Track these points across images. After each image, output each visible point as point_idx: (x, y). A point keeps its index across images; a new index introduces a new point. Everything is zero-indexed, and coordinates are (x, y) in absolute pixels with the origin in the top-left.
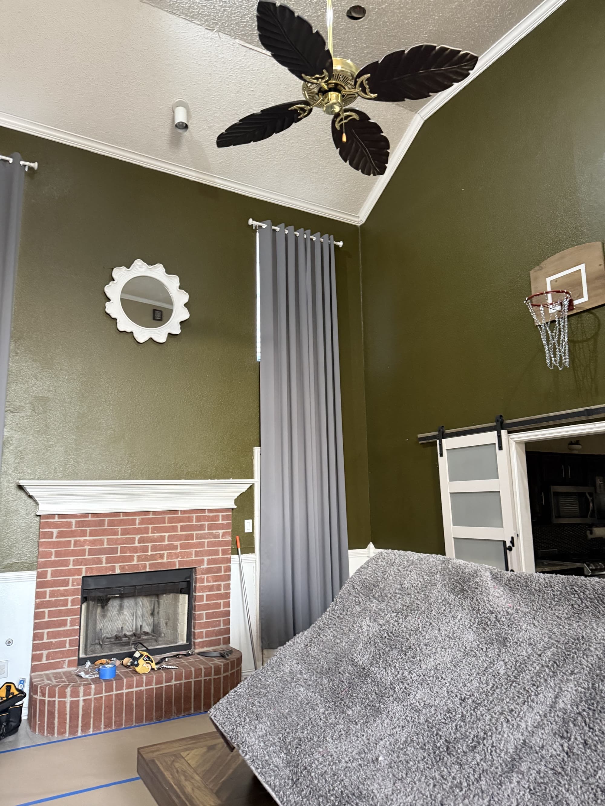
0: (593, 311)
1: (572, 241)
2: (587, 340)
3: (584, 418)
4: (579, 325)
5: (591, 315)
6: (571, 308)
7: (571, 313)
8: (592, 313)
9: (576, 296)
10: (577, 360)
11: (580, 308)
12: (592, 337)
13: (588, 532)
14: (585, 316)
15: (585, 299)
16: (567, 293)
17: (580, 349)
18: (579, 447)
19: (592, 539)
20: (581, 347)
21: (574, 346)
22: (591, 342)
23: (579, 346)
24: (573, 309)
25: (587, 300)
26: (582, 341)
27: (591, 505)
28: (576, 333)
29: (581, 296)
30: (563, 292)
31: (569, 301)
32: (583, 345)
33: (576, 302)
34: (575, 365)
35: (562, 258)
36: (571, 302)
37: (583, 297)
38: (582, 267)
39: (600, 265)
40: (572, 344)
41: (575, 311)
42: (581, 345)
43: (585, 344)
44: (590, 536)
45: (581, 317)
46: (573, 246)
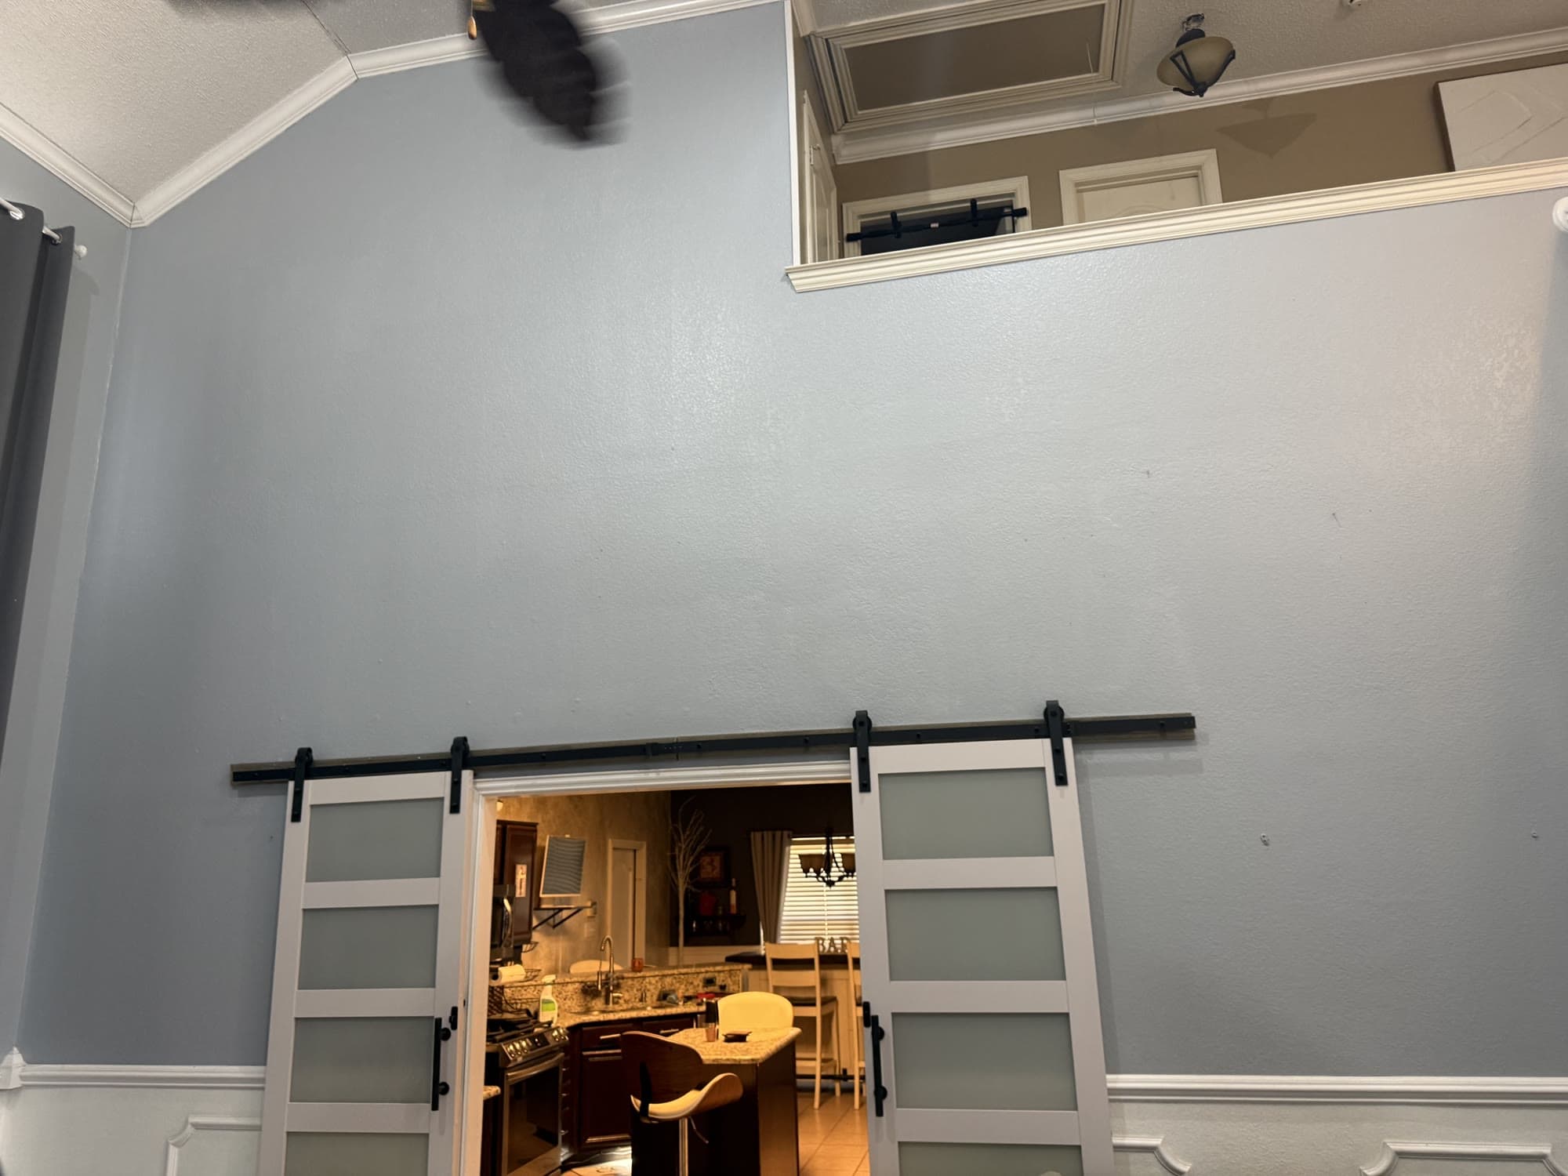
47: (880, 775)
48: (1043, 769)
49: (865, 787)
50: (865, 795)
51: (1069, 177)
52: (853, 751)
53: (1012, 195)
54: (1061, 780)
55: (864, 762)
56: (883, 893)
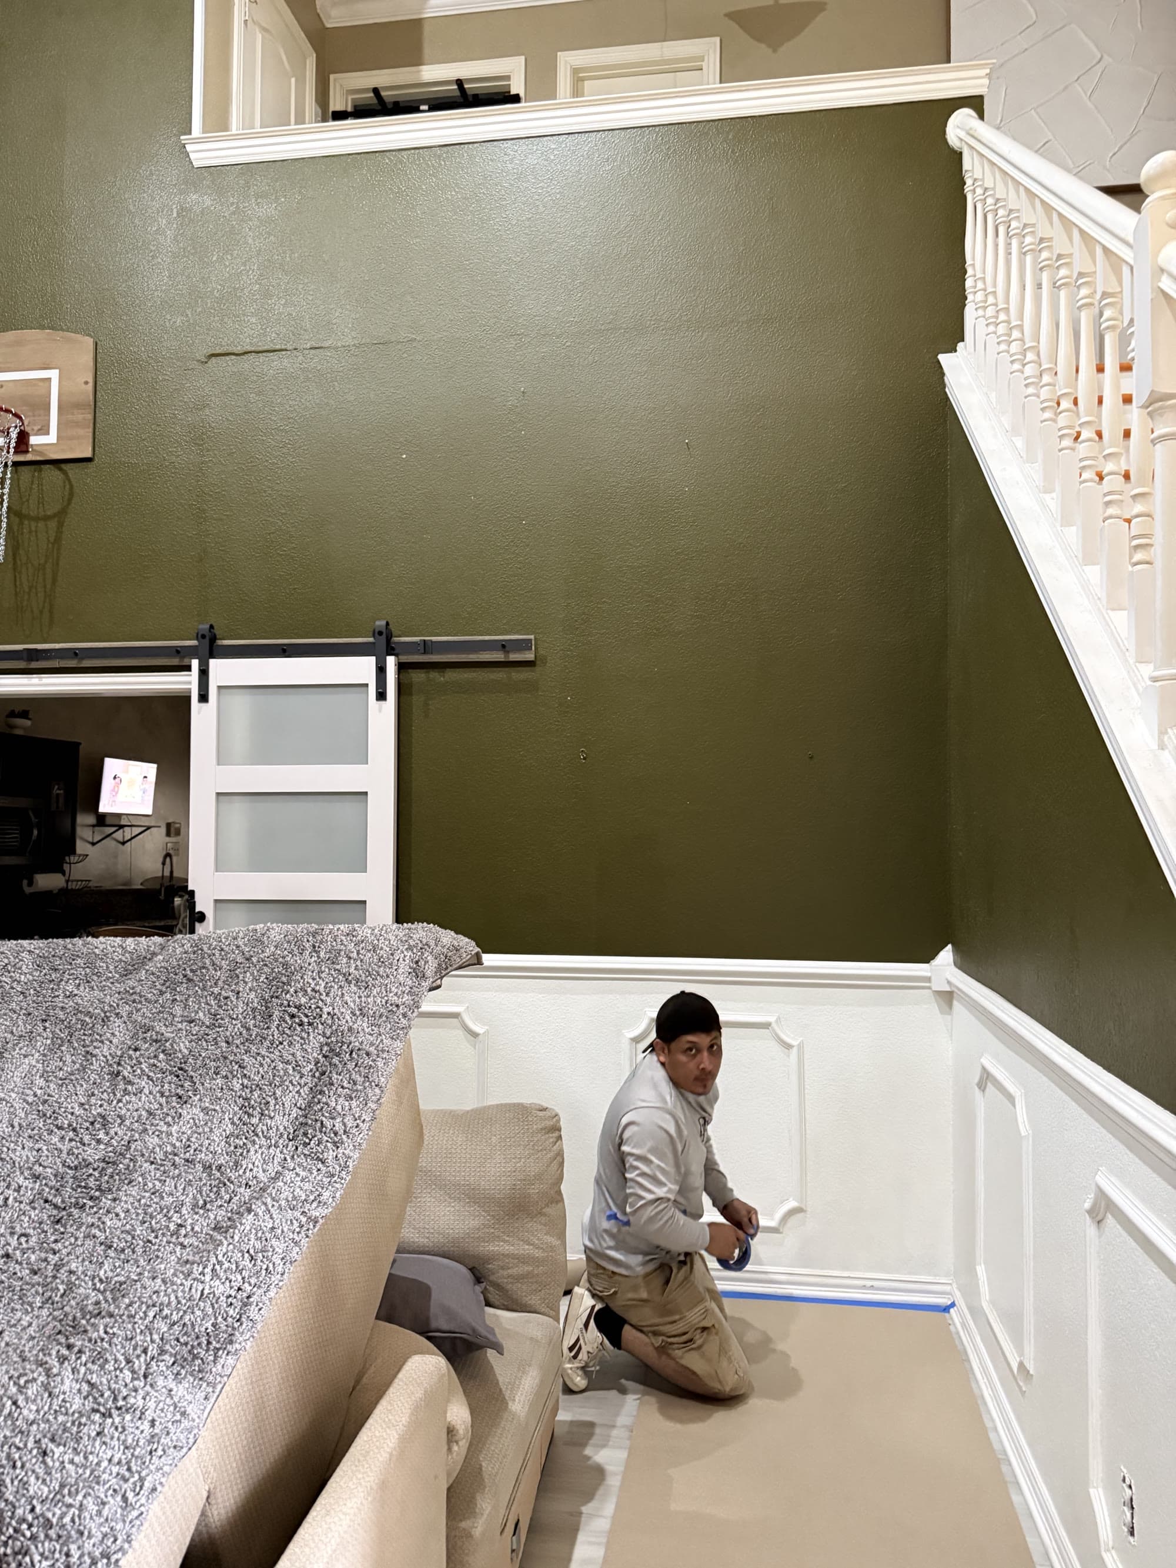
0: (63, 466)
1: (41, 316)
2: (47, 518)
3: (22, 665)
4: (35, 486)
5: (58, 472)
6: (23, 447)
7: (21, 458)
8: (60, 469)
9: (36, 428)
10: (21, 552)
11: (40, 453)
12: (54, 516)
13: (25, 882)
14: (49, 472)
15: (52, 438)
16: (16, 415)
17: (30, 532)
18: (28, 723)
19: (31, 894)
20: (33, 529)
21: (21, 523)
22: (53, 524)
23: (30, 526)
24: (27, 452)
25: (55, 441)
26: (37, 519)
27: (35, 832)
28: (28, 501)
29: (45, 430)
30: (8, 411)
31: (18, 433)
32: (36, 527)
33: (34, 440)
34: (19, 562)
35: (19, 343)
36: (23, 438)
37: (48, 433)
38: (54, 374)
39: (86, 383)
40: (17, 520)
41: (29, 457)
42: (33, 524)
43: (41, 524)
44: (28, 890)
45: (40, 471)
46: (42, 327)
47: (219, 687)
48: (367, 685)
49: (204, 698)
50: (203, 705)
51: (568, 60)
52: (195, 663)
53: (508, 78)
54: (381, 696)
55: (204, 673)
56: (214, 796)
